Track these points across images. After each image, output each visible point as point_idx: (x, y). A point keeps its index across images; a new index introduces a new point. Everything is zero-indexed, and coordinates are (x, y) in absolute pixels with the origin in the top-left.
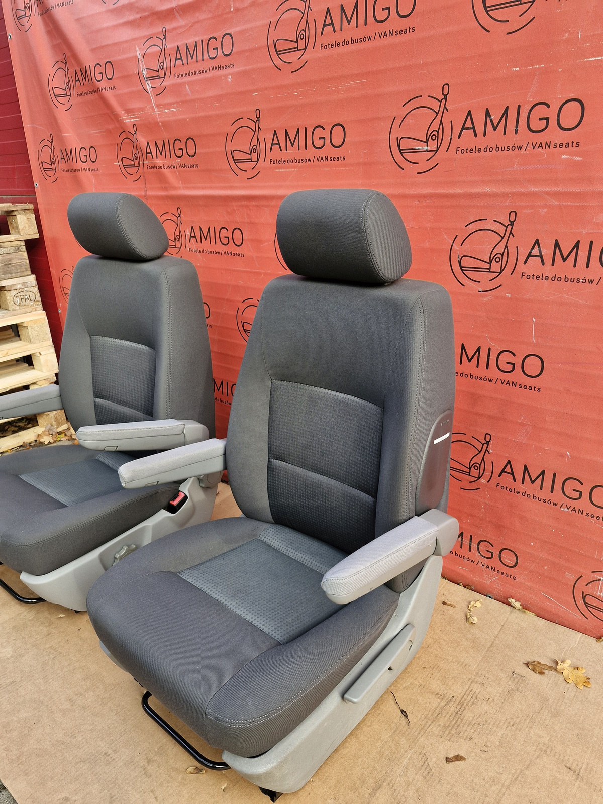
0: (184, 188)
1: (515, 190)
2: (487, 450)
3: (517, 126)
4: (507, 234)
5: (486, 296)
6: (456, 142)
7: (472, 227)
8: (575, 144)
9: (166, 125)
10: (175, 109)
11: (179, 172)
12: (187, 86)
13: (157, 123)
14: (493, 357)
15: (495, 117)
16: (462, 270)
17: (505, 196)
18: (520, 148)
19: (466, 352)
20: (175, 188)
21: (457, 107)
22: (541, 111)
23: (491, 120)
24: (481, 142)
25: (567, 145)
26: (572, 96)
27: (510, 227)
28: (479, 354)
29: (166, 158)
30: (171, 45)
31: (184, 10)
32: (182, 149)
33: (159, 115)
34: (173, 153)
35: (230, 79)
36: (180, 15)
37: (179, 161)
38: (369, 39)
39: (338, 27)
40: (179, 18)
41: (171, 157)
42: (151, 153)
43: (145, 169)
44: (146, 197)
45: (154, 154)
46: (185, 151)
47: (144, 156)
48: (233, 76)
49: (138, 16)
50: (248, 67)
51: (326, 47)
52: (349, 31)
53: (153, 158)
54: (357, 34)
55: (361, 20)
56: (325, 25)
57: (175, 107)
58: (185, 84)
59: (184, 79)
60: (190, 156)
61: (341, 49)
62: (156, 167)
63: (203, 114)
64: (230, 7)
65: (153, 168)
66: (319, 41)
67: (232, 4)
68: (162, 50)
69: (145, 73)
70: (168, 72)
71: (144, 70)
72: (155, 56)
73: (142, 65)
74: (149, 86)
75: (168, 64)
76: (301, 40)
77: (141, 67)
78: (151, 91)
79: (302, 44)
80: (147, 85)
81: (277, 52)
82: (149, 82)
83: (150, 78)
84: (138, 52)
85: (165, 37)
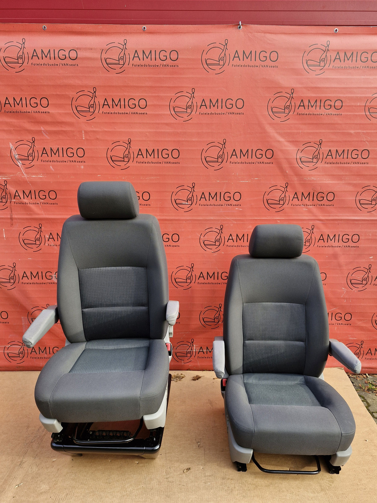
0: (45, 214)
1: (222, 218)
2: (220, 310)
3: (220, 199)
4: (220, 233)
5: (215, 254)
6: (199, 202)
7: (207, 231)
9: (33, 183)
10: (41, 176)
11: (42, 206)
12: (51, 167)
13: (26, 181)
14: (220, 275)
15: (213, 195)
16: (205, 246)
17: (219, 220)
18: (222, 205)
19: (209, 275)
20: (38, 214)
21: (198, 191)
22: (227, 195)
23: (211, 196)
24: (208, 202)
25: (237, 205)
26: (237, 191)
27: (221, 230)
28: (214, 275)
29: (31, 199)
30: (38, 147)
31: (50, 133)
32: (46, 196)
33: (27, 178)
34: (37, 197)
35: (82, 167)
36: (46, 134)
37: (42, 201)
38: (160, 163)
39: (145, 156)
40: (45, 135)
41: (36, 199)
42: (19, 196)
43: (13, 204)
44: (11, 219)
45: (22, 196)
46: (47, 197)
47: (13, 197)
48: (84, 166)
49: (12, 129)
50: (94, 164)
51: (139, 163)
52: (150, 159)
53: (21, 199)
54: (154, 161)
55: (156, 156)
56: (138, 155)
57: (41, 175)
58: (50, 165)
59: (49, 163)
60: (51, 199)
61: (147, 165)
62: (23, 203)
63: (63, 181)
64: (83, 138)
65: (20, 203)
66: (135, 160)
67: (84, 137)
68: (31, 147)
69: (17, 156)
70: (36, 158)
71: (16, 155)
72: (25, 150)
73: (15, 152)
74: (20, 163)
75: (36, 155)
76: (126, 158)
77: (14, 153)
78: (21, 166)
79: (126, 160)
80: (18, 162)
81: (112, 160)
82: (20, 161)
83: (21, 160)
84: (11, 146)
85: (34, 142)
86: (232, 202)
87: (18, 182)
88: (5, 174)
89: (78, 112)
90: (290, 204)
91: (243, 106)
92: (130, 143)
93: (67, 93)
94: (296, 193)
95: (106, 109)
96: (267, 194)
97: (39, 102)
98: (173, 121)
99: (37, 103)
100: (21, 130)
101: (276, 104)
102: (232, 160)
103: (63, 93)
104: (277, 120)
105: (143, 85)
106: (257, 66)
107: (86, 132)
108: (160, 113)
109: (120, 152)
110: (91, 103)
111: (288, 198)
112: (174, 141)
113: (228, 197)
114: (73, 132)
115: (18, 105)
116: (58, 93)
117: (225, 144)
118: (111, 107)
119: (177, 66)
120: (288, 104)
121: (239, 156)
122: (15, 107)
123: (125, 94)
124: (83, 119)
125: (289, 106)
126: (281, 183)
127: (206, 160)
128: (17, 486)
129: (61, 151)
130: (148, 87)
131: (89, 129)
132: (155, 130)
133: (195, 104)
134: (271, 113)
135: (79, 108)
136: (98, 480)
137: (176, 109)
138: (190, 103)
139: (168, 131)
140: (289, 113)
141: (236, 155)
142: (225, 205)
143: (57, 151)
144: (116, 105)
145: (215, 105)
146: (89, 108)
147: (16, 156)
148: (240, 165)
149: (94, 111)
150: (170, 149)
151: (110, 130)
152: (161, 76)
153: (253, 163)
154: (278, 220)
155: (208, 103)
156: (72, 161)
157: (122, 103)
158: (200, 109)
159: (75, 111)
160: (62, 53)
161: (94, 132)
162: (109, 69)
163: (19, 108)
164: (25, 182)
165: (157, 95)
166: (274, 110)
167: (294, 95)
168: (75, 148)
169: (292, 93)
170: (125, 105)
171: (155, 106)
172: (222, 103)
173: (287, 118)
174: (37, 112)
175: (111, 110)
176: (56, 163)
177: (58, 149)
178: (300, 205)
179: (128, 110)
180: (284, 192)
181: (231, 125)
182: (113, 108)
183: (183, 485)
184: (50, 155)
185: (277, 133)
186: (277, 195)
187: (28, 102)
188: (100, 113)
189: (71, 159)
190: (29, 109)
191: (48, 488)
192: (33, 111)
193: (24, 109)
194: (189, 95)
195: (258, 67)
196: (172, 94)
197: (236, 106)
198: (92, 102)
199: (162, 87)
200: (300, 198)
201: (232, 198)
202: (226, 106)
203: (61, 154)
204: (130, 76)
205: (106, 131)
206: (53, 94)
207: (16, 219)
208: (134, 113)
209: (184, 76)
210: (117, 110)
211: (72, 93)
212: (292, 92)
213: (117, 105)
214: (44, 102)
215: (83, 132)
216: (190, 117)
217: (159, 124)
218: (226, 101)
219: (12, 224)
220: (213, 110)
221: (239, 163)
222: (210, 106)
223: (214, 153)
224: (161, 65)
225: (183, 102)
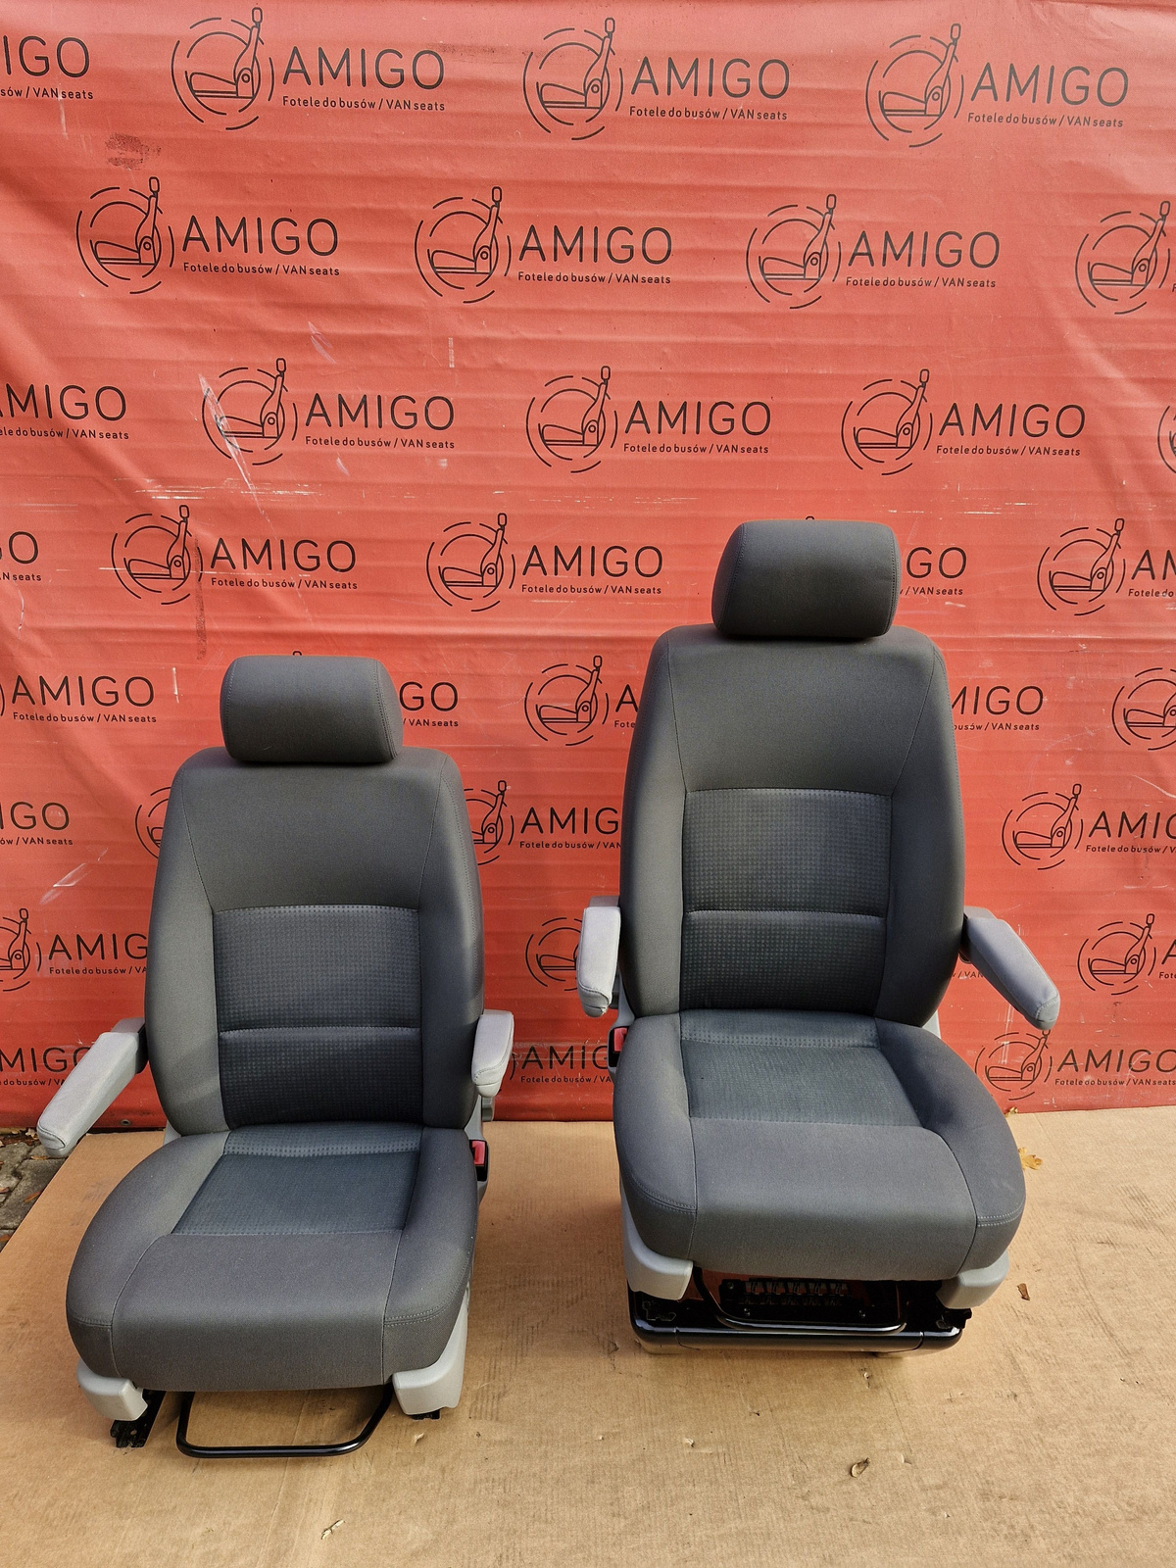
0: (315, 620)
8: (957, 592)
9: (278, 516)
10: (305, 493)
11: (303, 593)
12: (339, 460)
13: (255, 510)
20: (292, 620)
26: (953, 545)
29: (270, 568)
30: (298, 390)
31: (337, 343)
32: (318, 558)
33: (259, 496)
34: (290, 561)
35: (444, 463)
36: (325, 348)
37: (306, 575)
38: (703, 450)
39: (654, 427)
40: (322, 351)
41: (284, 568)
42: (229, 558)
43: (206, 584)
44: (201, 633)
45: (238, 560)
46: (324, 562)
47: (207, 562)
48: (450, 459)
49: (207, 327)
50: (484, 453)
51: (633, 449)
52: (671, 435)
53: (234, 568)
54: (684, 441)
55: (691, 426)
56: (632, 421)
57: (306, 489)
58: (333, 456)
59: (332, 448)
60: (336, 569)
61: (658, 455)
62: (242, 583)
63: (379, 508)
64: (448, 362)
65: (231, 583)
66: (621, 440)
67: (452, 358)
68: (273, 393)
69: (224, 423)
70: (289, 431)
71: (221, 418)
72: (251, 400)
73: (217, 408)
74: (233, 447)
75: (290, 418)
76: (591, 433)
77: (213, 412)
78: (238, 456)
79: (591, 438)
80: (228, 443)
81: (544, 441)
82: (234, 440)
83: (238, 434)
84: (204, 386)
85: (282, 374)
86: (936, 581)
87: (226, 512)
88: (182, 484)
89: (437, 273)
90: (1124, 590)
91: (996, 257)
92: (606, 382)
93: (403, 206)
94: (1147, 553)
95: (532, 265)
96: (1052, 553)
97: (303, 237)
98: (756, 306)
99: (297, 239)
100: (236, 333)
101: (1104, 252)
102: (944, 441)
103: (387, 206)
104: (1107, 309)
105: (664, 181)
106: (1053, 121)
107: (462, 344)
108: (713, 278)
109: (570, 410)
110: (481, 243)
111: (1119, 571)
112: (754, 376)
113: (921, 564)
114: (415, 340)
115: (232, 243)
116: (371, 205)
117: (924, 385)
118: (550, 255)
119: (781, 116)
120: (1146, 253)
121: (968, 430)
122: (220, 251)
123: (598, 210)
124: (451, 299)
125: (1149, 261)
126: (1100, 518)
127: (856, 438)
128: (329, 1531)
129: (372, 407)
130: (679, 188)
131: (471, 331)
132: (691, 339)
133: (833, 249)
134: (1086, 284)
135: (440, 260)
136: (585, 1504)
137: (771, 267)
138: (817, 247)
139: (736, 340)
140: (1147, 283)
141: (959, 424)
142: (911, 590)
143: (360, 406)
144: (565, 248)
145: (900, 255)
146: (475, 261)
147: (222, 423)
148: (969, 460)
149: (492, 270)
150: (740, 401)
151: (541, 336)
152: (726, 150)
153: (1015, 452)
154: (1082, 641)
155: (877, 247)
156: (411, 443)
157: (589, 242)
158: (850, 265)
159: (428, 270)
160: (390, 62)
161: (486, 341)
162: (550, 123)
163: (233, 255)
164: (253, 512)
165: (706, 215)
166: (1099, 272)
167: (1169, 223)
168: (422, 396)
169: (1164, 218)
170: (596, 250)
171: (697, 253)
172: (925, 248)
173: (1138, 300)
174: (298, 269)
175: (550, 269)
176: (356, 449)
177: (364, 401)
178: (1157, 593)
179: (606, 268)
180: (1107, 550)
181: (950, 321)
182: (555, 260)
183: (864, 1521)
184: (335, 420)
185: (1101, 351)
186: (1085, 559)
187: (266, 235)
188: (509, 279)
189: (407, 435)
190: (270, 259)
191: (430, 1536)
192: (281, 267)
193: (253, 259)
194: (816, 218)
195: (1057, 123)
196: (759, 215)
197: (972, 256)
198: (485, 240)
199: (724, 189)
200: (1159, 570)
201: (935, 569)
202: (937, 256)
203: (373, 418)
204: (622, 147)
205: (527, 341)
206: (354, 209)
207: (215, 634)
208: (626, 279)
209: (802, 152)
210: (568, 267)
211: (419, 207)
212: (1164, 212)
213: (571, 249)
214: (322, 235)
215: (451, 343)
216: (813, 294)
217: (706, 315)
218: (940, 240)
219: (204, 653)
220: (894, 271)
221: (967, 450)
222: (885, 255)
223: (886, 416)
224: (729, 111)
225: (792, 242)
